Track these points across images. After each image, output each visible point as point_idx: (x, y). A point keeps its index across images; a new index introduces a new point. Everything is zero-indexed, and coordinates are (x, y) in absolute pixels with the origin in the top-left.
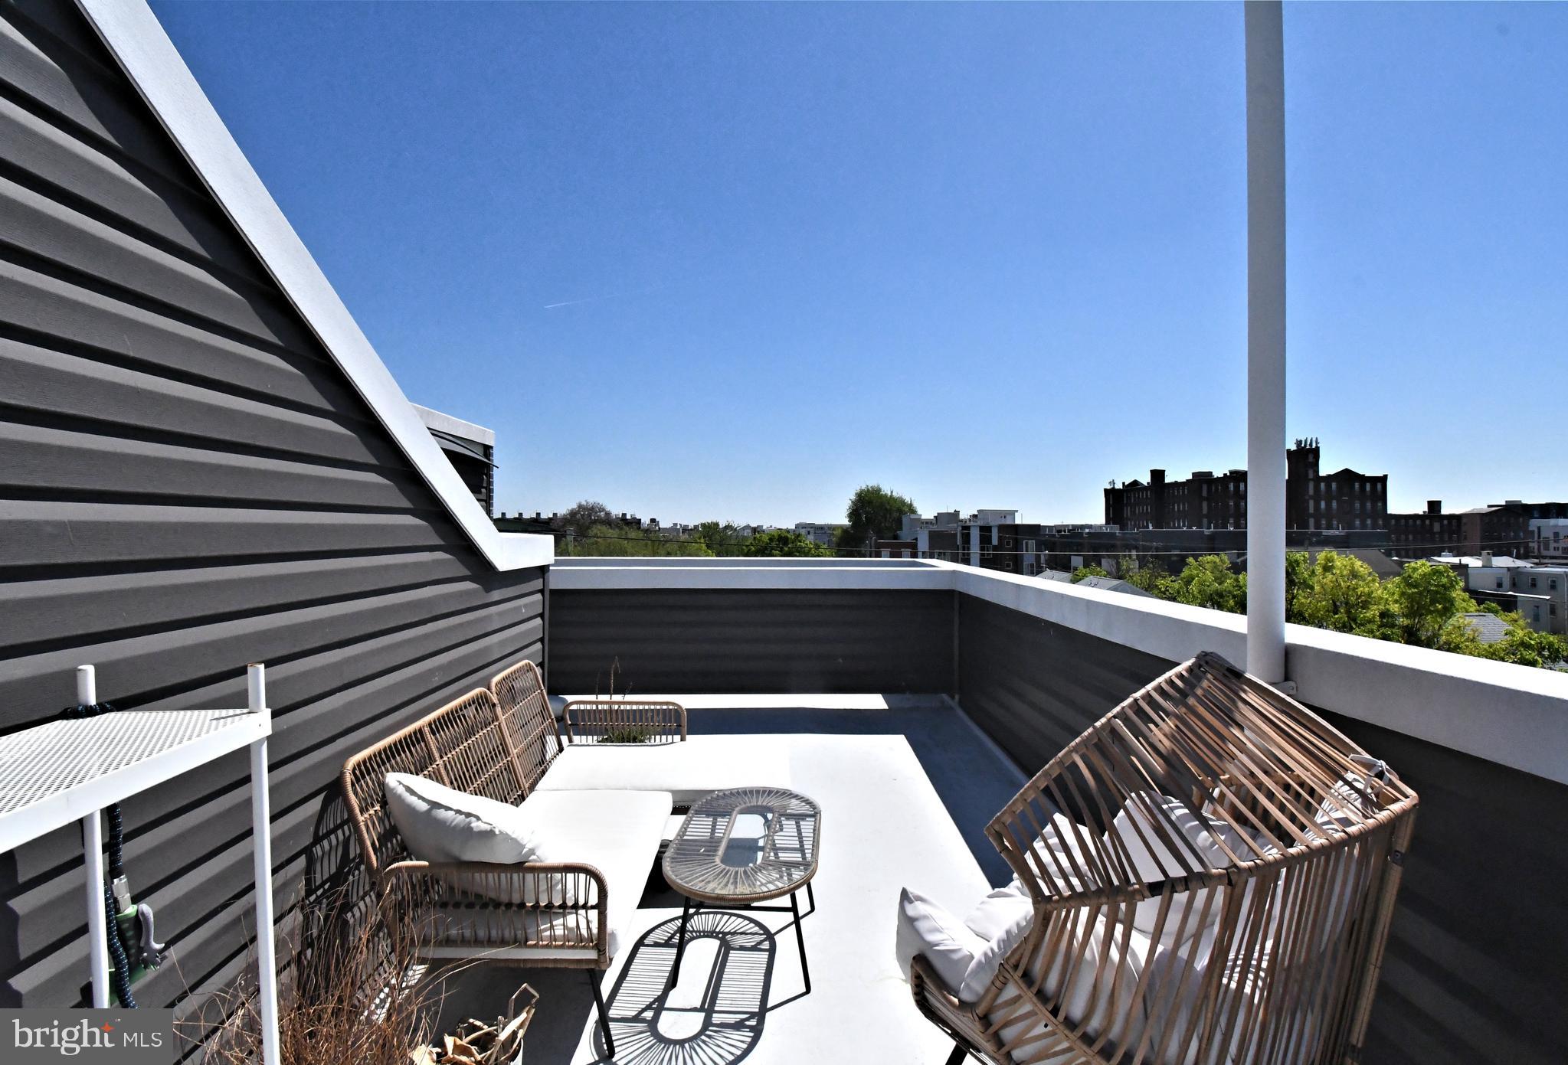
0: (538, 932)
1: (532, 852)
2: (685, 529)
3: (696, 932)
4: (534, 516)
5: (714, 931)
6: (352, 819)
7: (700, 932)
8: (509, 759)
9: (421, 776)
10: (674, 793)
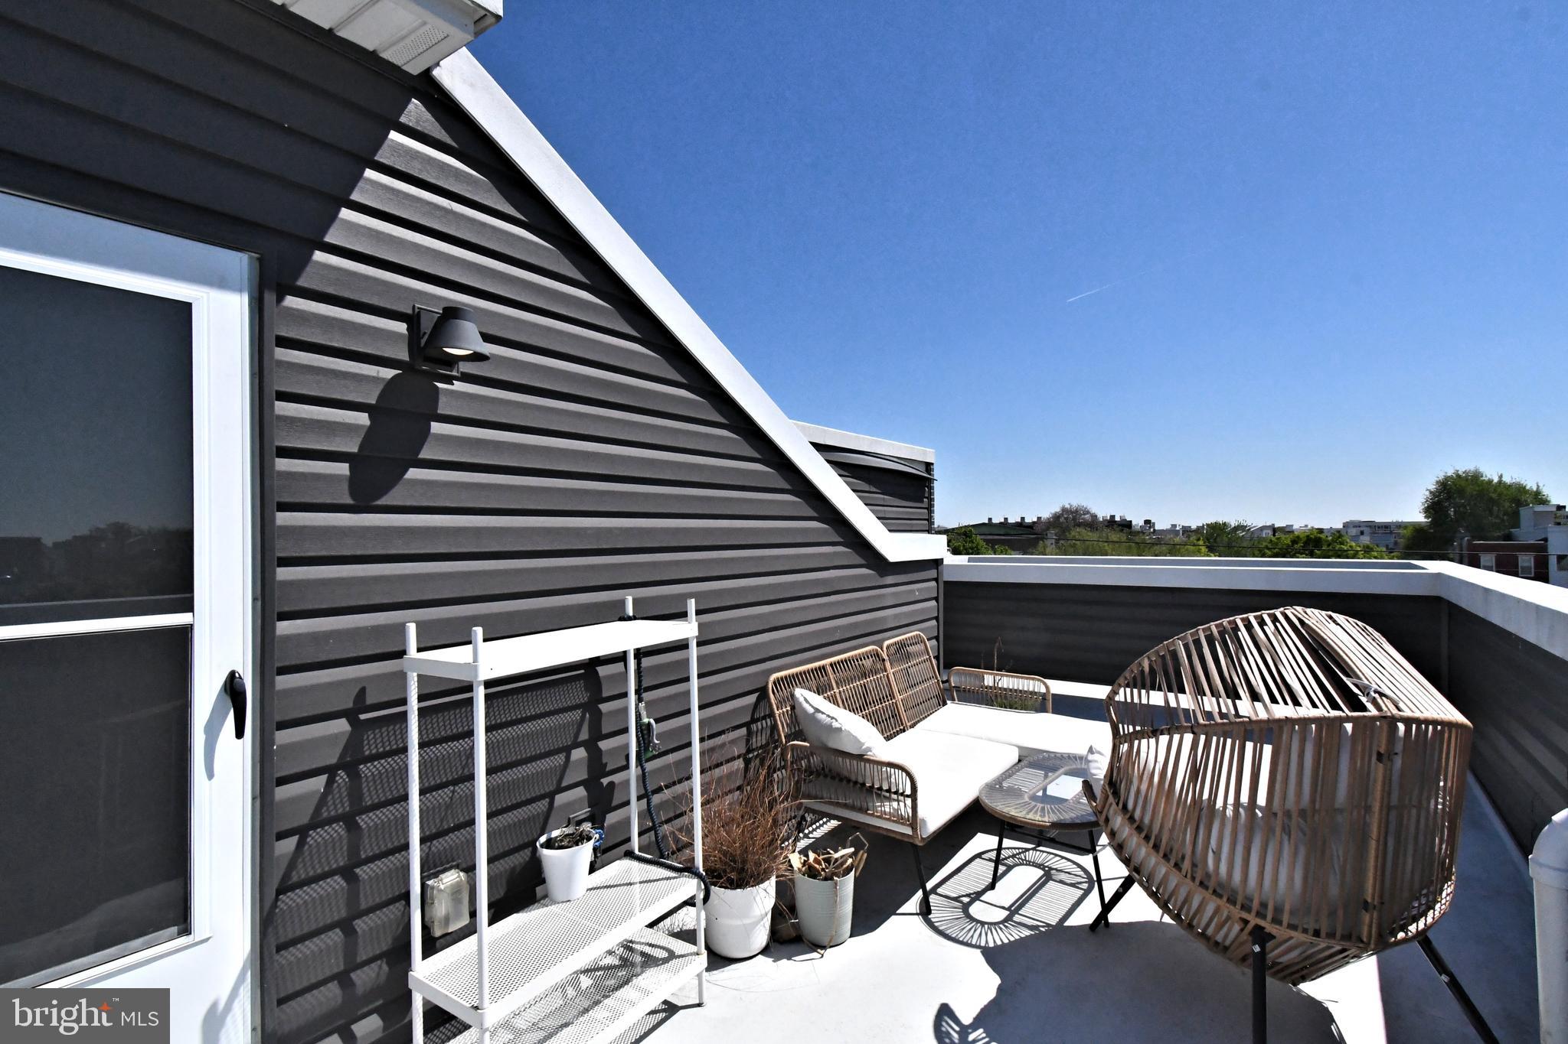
0: (874, 807)
1: (869, 749)
2: (1186, 530)
3: (1026, 861)
4: (1019, 520)
5: (1043, 865)
6: (772, 715)
7: (1030, 862)
8: (894, 701)
9: (822, 697)
10: (1020, 748)
